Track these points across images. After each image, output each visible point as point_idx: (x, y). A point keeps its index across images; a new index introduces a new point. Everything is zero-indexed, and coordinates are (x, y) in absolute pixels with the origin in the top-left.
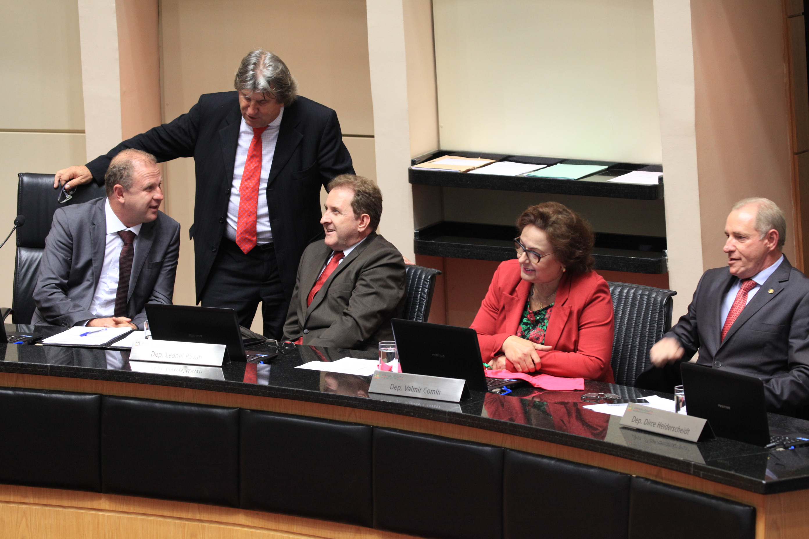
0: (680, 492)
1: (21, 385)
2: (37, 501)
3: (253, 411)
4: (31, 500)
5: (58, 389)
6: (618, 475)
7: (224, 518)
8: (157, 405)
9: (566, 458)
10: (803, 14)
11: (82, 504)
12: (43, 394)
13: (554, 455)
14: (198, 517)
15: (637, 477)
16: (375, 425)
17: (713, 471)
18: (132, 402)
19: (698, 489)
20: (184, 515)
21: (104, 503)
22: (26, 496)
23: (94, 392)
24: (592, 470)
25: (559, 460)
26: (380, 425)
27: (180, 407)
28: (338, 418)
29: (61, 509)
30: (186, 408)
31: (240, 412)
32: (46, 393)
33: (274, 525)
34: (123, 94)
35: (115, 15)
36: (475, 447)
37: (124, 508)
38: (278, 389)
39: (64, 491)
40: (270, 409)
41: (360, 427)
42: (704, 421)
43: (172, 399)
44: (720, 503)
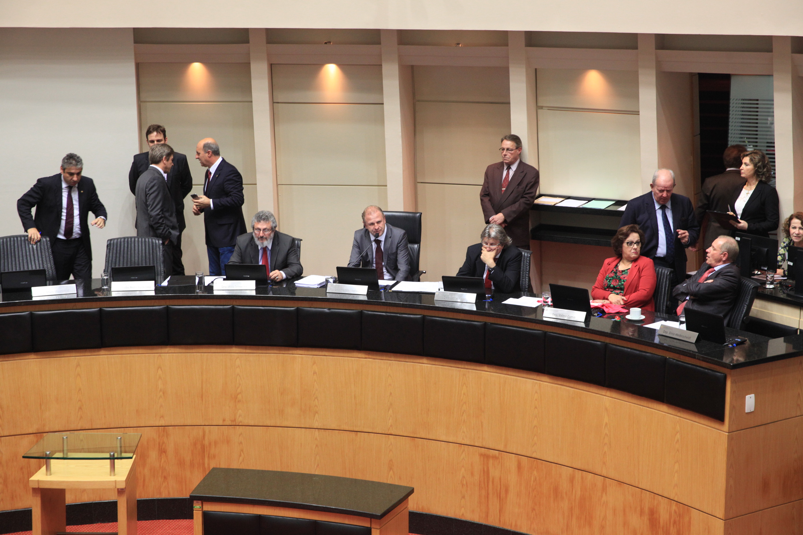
0: (690, 366)
1: (388, 311)
2: (395, 359)
3: (491, 323)
4: (393, 359)
5: (405, 312)
6: (660, 357)
7: (478, 368)
8: (449, 320)
9: (635, 348)
10: (699, 134)
11: (415, 361)
12: (399, 315)
13: (629, 347)
14: (466, 367)
15: (669, 358)
16: (546, 331)
17: (707, 358)
18: (437, 318)
19: (698, 364)
20: (460, 366)
21: (425, 360)
22: (391, 357)
23: (420, 314)
24: (648, 354)
25: (632, 349)
26: (549, 331)
27: (459, 321)
28: (529, 327)
29: (406, 363)
30: (461, 321)
31: (485, 324)
32: (400, 314)
33: (500, 371)
34: (403, 171)
35: (401, 138)
36: (593, 342)
37: (434, 363)
38: (503, 315)
39: (407, 355)
40: (499, 323)
41: (540, 332)
42: (698, 334)
43: (455, 317)
44: (709, 371)
